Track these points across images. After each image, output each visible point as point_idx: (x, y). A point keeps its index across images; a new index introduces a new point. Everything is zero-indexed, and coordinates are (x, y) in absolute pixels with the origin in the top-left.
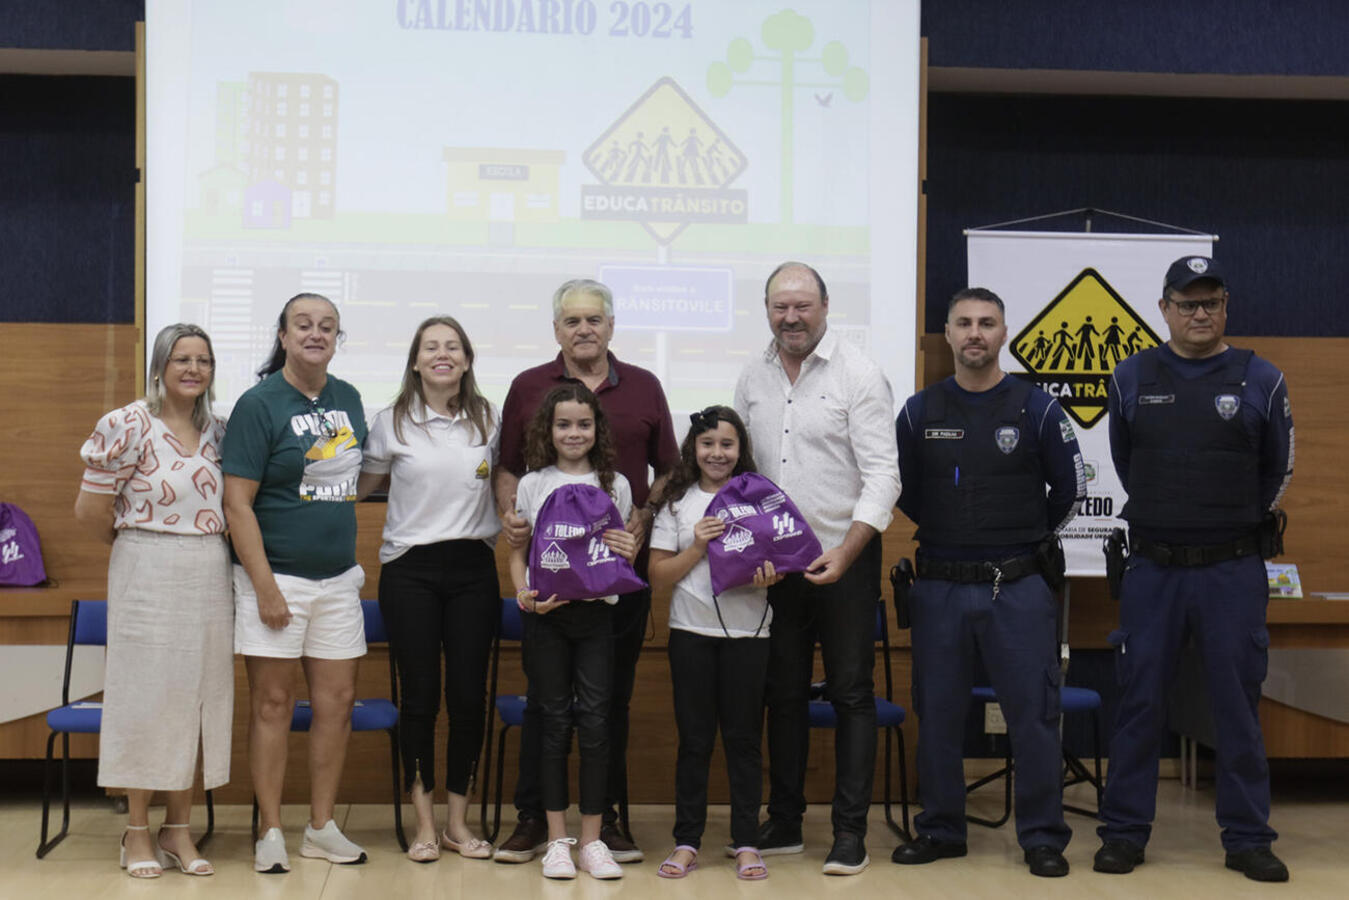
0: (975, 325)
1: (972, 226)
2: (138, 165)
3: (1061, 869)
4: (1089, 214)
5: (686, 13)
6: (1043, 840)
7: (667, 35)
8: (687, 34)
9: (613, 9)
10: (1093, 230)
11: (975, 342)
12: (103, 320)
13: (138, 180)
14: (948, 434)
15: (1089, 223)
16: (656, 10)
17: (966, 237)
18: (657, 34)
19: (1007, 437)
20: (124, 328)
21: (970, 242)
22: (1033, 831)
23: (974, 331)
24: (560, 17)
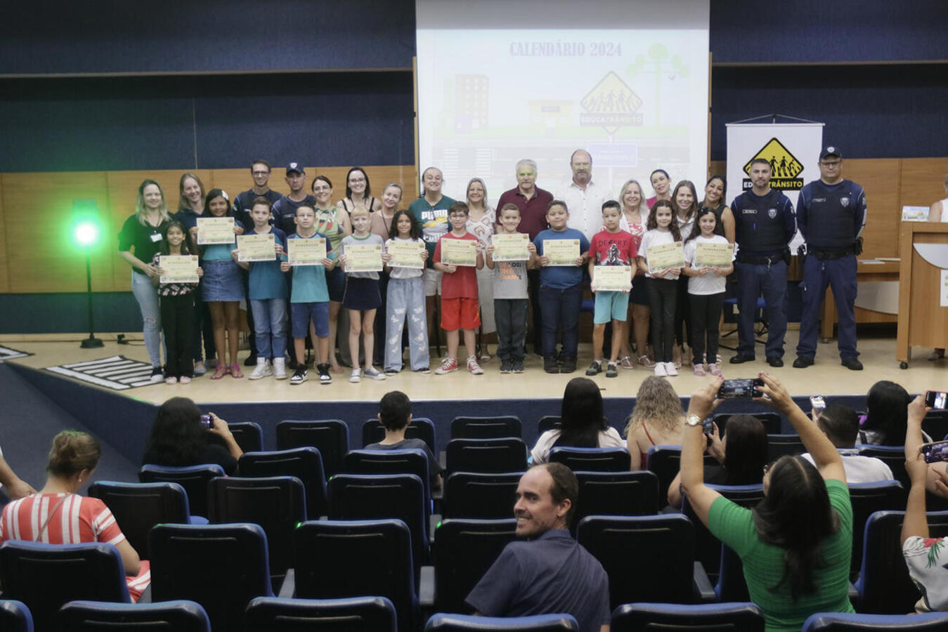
0: (761, 172)
1: (729, 122)
2: (415, 110)
3: (781, 365)
4: (774, 117)
5: (619, 47)
6: (775, 354)
7: (612, 55)
8: (620, 54)
9: (591, 46)
10: (776, 122)
11: (761, 178)
12: (397, 164)
13: (415, 115)
14: (751, 212)
15: (774, 120)
16: (608, 45)
17: (726, 127)
18: (608, 55)
19: (773, 213)
20: (408, 168)
21: (728, 128)
22: (772, 350)
23: (760, 175)
24: (571, 50)
